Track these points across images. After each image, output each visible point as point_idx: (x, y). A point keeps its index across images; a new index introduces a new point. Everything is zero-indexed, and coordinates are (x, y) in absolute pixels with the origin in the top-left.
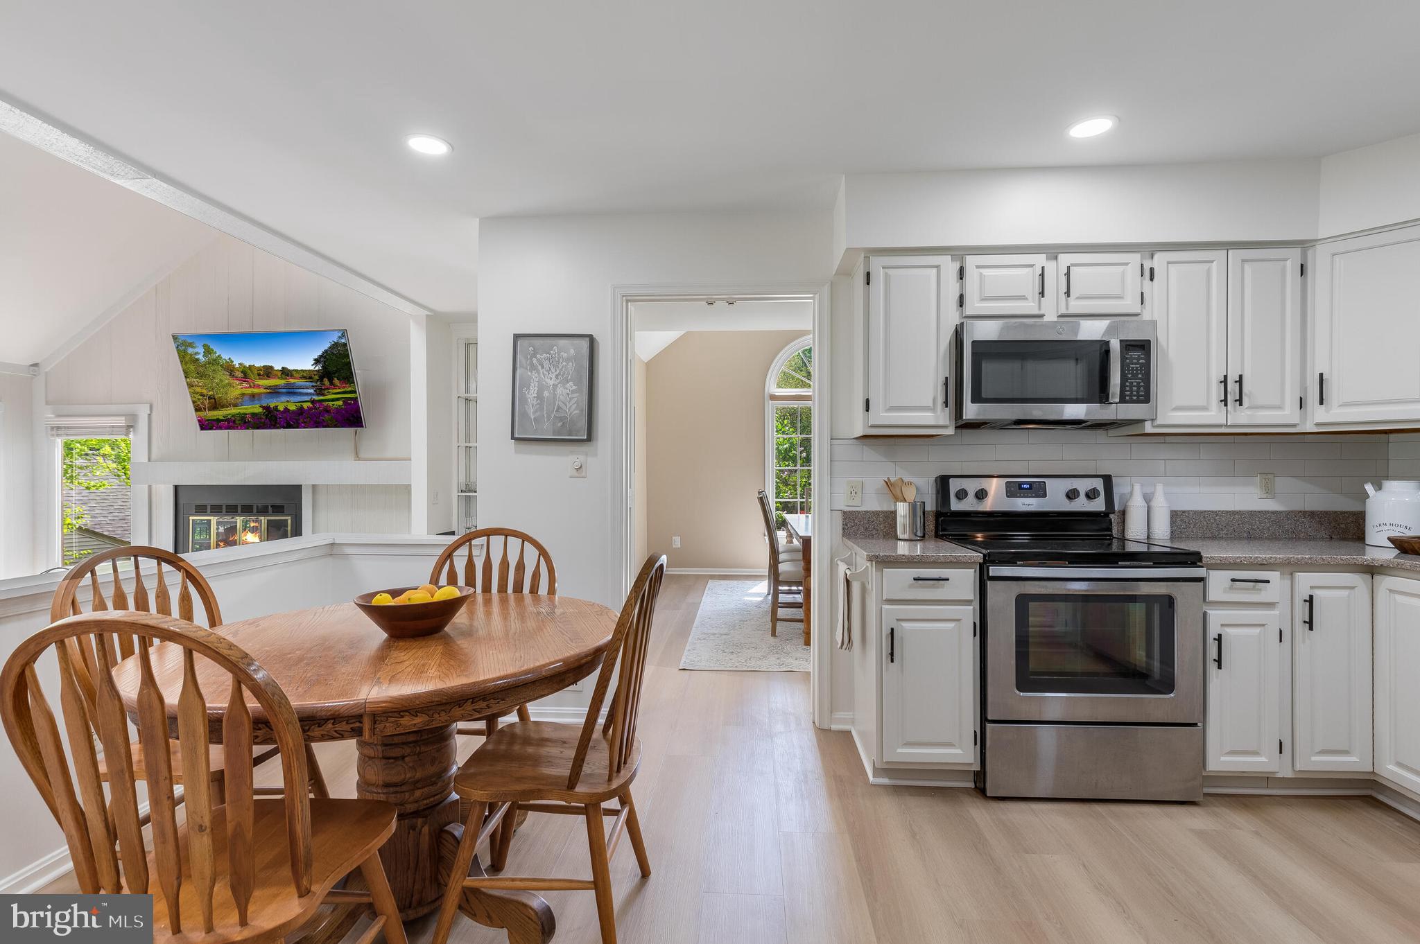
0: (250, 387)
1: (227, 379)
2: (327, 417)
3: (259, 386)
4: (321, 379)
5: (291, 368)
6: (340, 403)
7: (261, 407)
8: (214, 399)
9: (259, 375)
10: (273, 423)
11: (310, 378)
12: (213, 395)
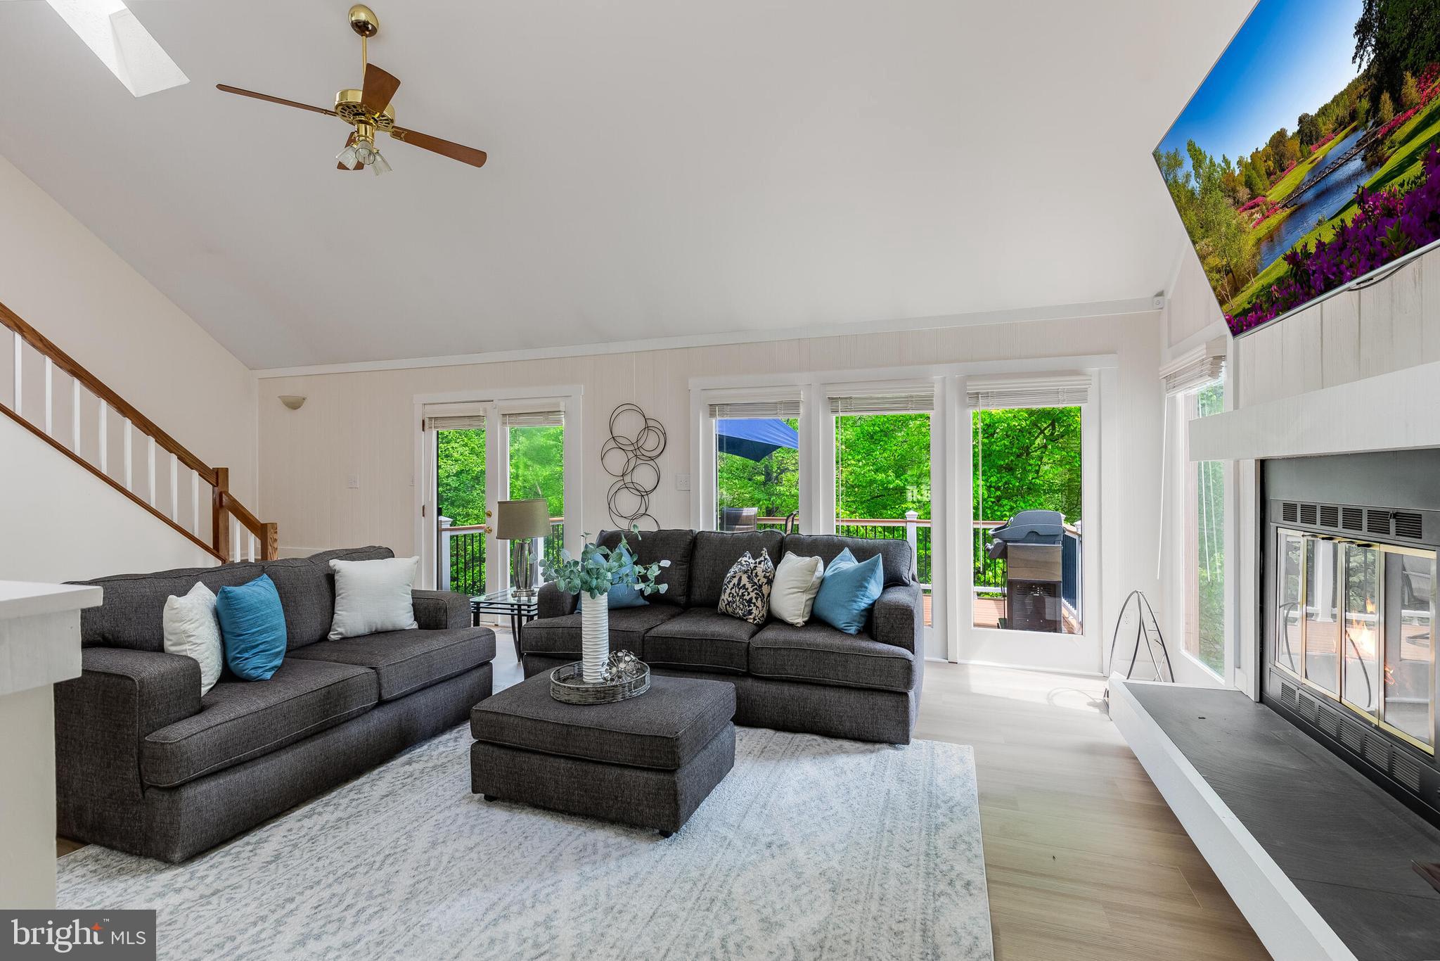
0: (1264, 215)
1: (1233, 216)
2: (1389, 233)
3: (1275, 206)
7: (1286, 258)
8: (1231, 271)
9: (1269, 172)
10: (1306, 290)
12: (1228, 264)
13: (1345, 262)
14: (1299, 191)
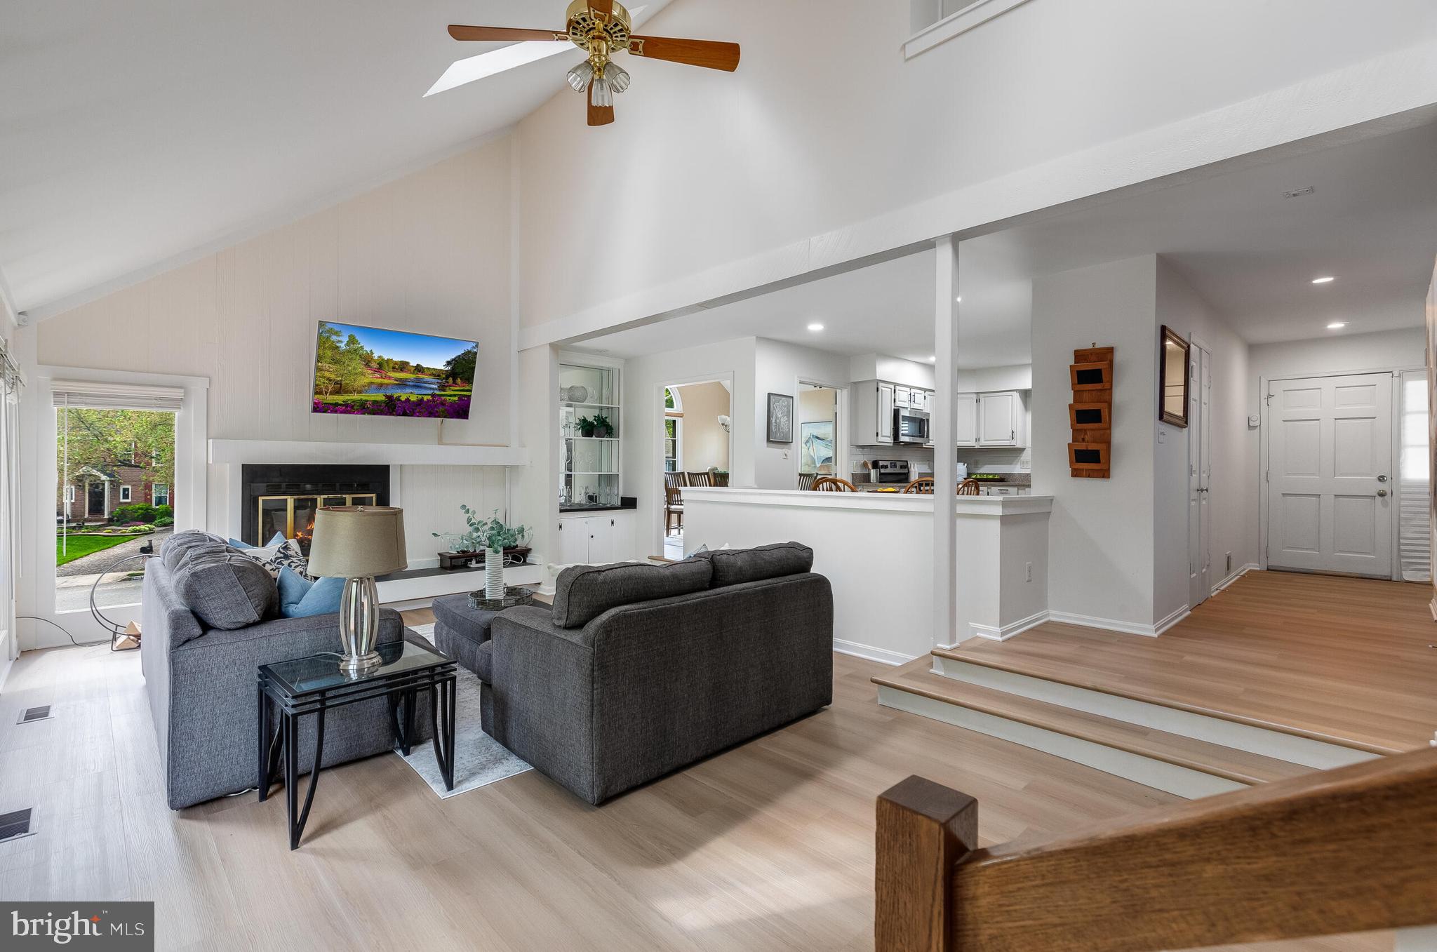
0: (382, 377)
1: (360, 367)
2: (441, 409)
3: (390, 378)
4: (447, 378)
5: (424, 366)
6: (456, 398)
7: (386, 396)
8: (341, 384)
9: (394, 368)
10: (391, 411)
11: (439, 376)
12: (341, 381)
13: (418, 410)
14: (406, 380)
